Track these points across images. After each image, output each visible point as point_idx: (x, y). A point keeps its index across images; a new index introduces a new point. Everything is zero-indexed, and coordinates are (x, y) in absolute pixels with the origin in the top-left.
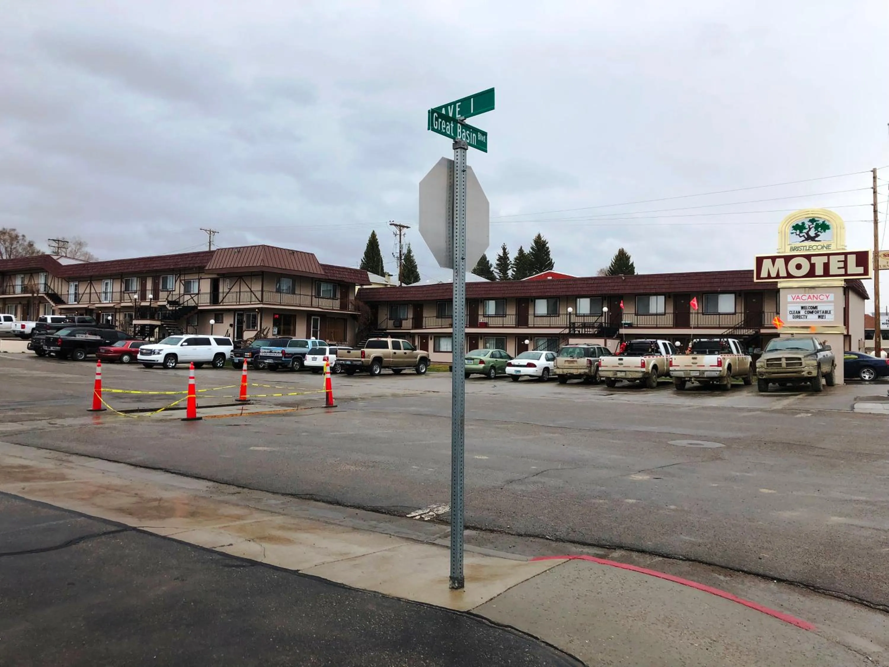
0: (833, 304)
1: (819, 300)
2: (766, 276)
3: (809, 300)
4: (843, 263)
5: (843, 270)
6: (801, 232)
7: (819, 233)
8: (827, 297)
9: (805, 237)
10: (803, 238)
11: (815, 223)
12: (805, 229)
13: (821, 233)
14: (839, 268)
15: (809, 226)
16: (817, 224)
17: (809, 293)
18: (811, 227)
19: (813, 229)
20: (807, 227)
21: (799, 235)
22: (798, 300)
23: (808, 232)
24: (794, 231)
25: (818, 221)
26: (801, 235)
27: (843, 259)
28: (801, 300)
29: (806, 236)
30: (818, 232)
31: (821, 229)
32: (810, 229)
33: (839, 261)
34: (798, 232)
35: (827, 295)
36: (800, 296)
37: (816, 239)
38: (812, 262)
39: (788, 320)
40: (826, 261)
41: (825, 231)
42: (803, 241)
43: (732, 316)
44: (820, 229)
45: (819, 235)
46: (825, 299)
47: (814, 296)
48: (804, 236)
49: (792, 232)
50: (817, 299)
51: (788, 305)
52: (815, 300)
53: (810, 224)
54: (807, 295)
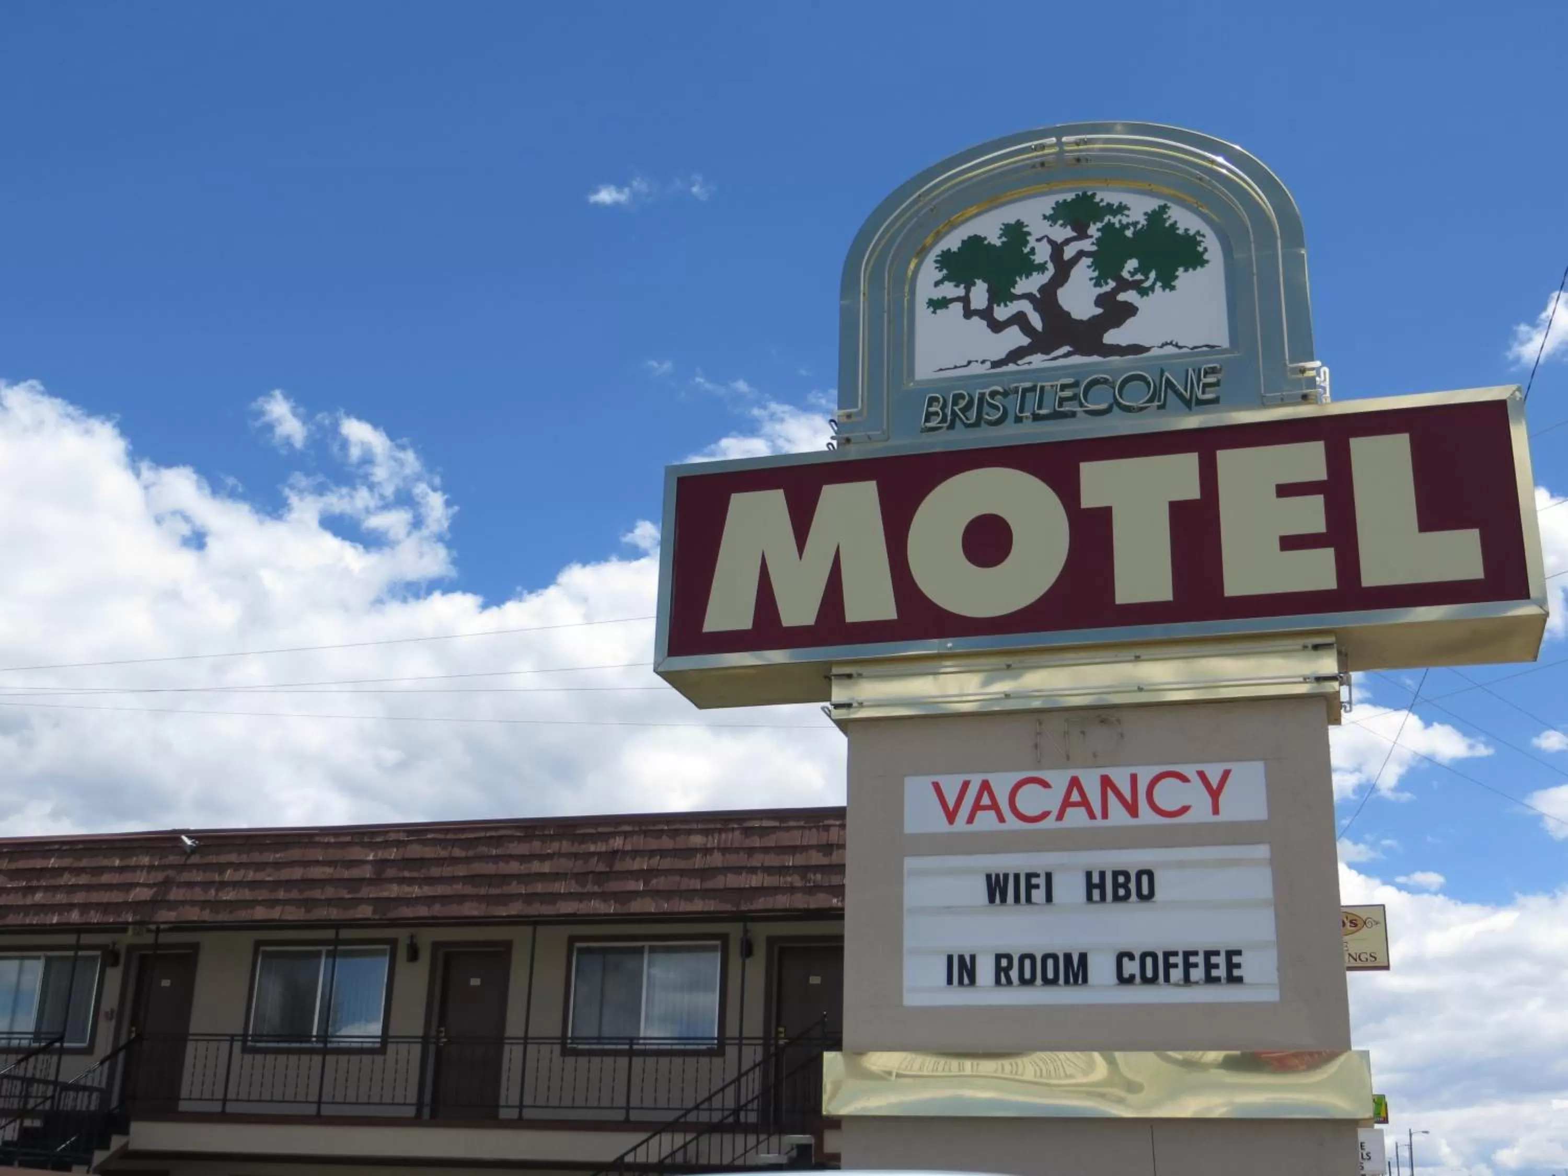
0: (1262, 851)
1: (1146, 815)
2: (744, 620)
3: (1076, 817)
4: (1317, 502)
5: (1327, 555)
6: (999, 294)
7: (1129, 296)
8: (1215, 794)
9: (1026, 328)
10: (1015, 338)
11: (1094, 230)
12: (1029, 267)
13: (1144, 292)
14: (1289, 543)
15: (1057, 249)
16: (1108, 229)
17: (1067, 760)
18: (1069, 252)
19: (1083, 273)
20: (1043, 254)
21: (986, 315)
22: (986, 821)
23: (1049, 292)
24: (950, 290)
25: (1121, 209)
26: (1002, 313)
27: (1321, 474)
28: (1013, 823)
29: (1036, 321)
30: (1124, 285)
31: (1143, 269)
32: (1063, 270)
33: (1285, 491)
34: (979, 295)
35: (1214, 775)
36: (1002, 784)
37: (1111, 337)
38: (1088, 501)
39: (910, 1000)
40: (1192, 491)
41: (1168, 282)
42: (1015, 355)
43: (704, 1061)
44: (1132, 264)
45: (1130, 310)
46: (1201, 811)
47: (1106, 782)
48: (1020, 319)
49: (937, 294)
50: (1133, 810)
51: (910, 863)
52: (1118, 815)
53: (1061, 233)
54: (1059, 779)
